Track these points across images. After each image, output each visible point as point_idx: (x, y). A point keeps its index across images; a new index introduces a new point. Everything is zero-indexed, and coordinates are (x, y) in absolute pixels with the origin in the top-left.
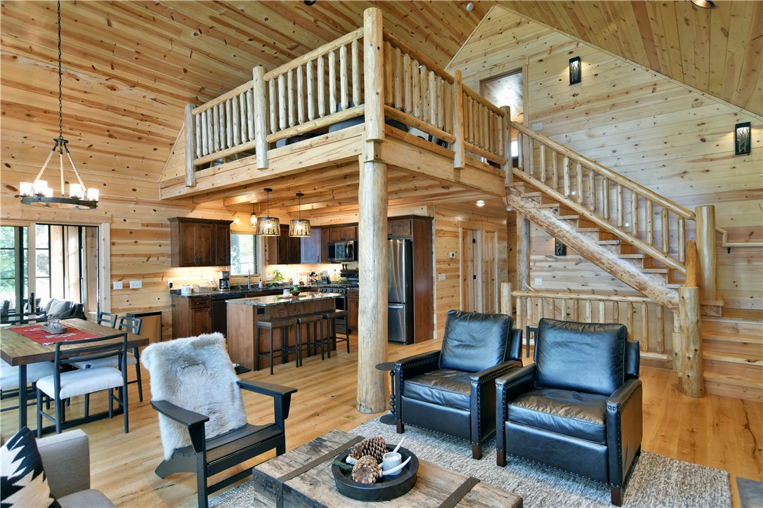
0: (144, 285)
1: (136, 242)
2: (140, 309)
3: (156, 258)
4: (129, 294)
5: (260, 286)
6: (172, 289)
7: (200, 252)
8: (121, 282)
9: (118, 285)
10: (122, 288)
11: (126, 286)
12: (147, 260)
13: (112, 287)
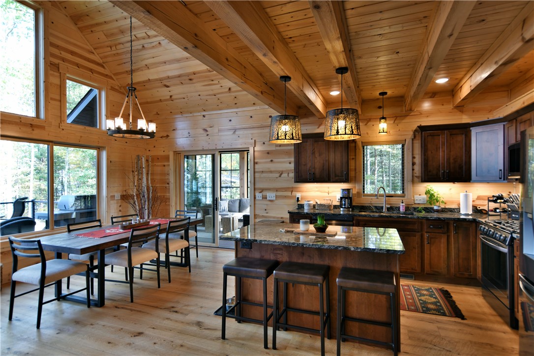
0: (276, 197)
1: (272, 161)
2: (274, 217)
3: (287, 175)
4: (267, 205)
5: (402, 209)
6: (299, 203)
7: (314, 168)
8: (261, 194)
9: (259, 196)
10: (261, 198)
11: (265, 198)
12: (280, 176)
13: (255, 198)
